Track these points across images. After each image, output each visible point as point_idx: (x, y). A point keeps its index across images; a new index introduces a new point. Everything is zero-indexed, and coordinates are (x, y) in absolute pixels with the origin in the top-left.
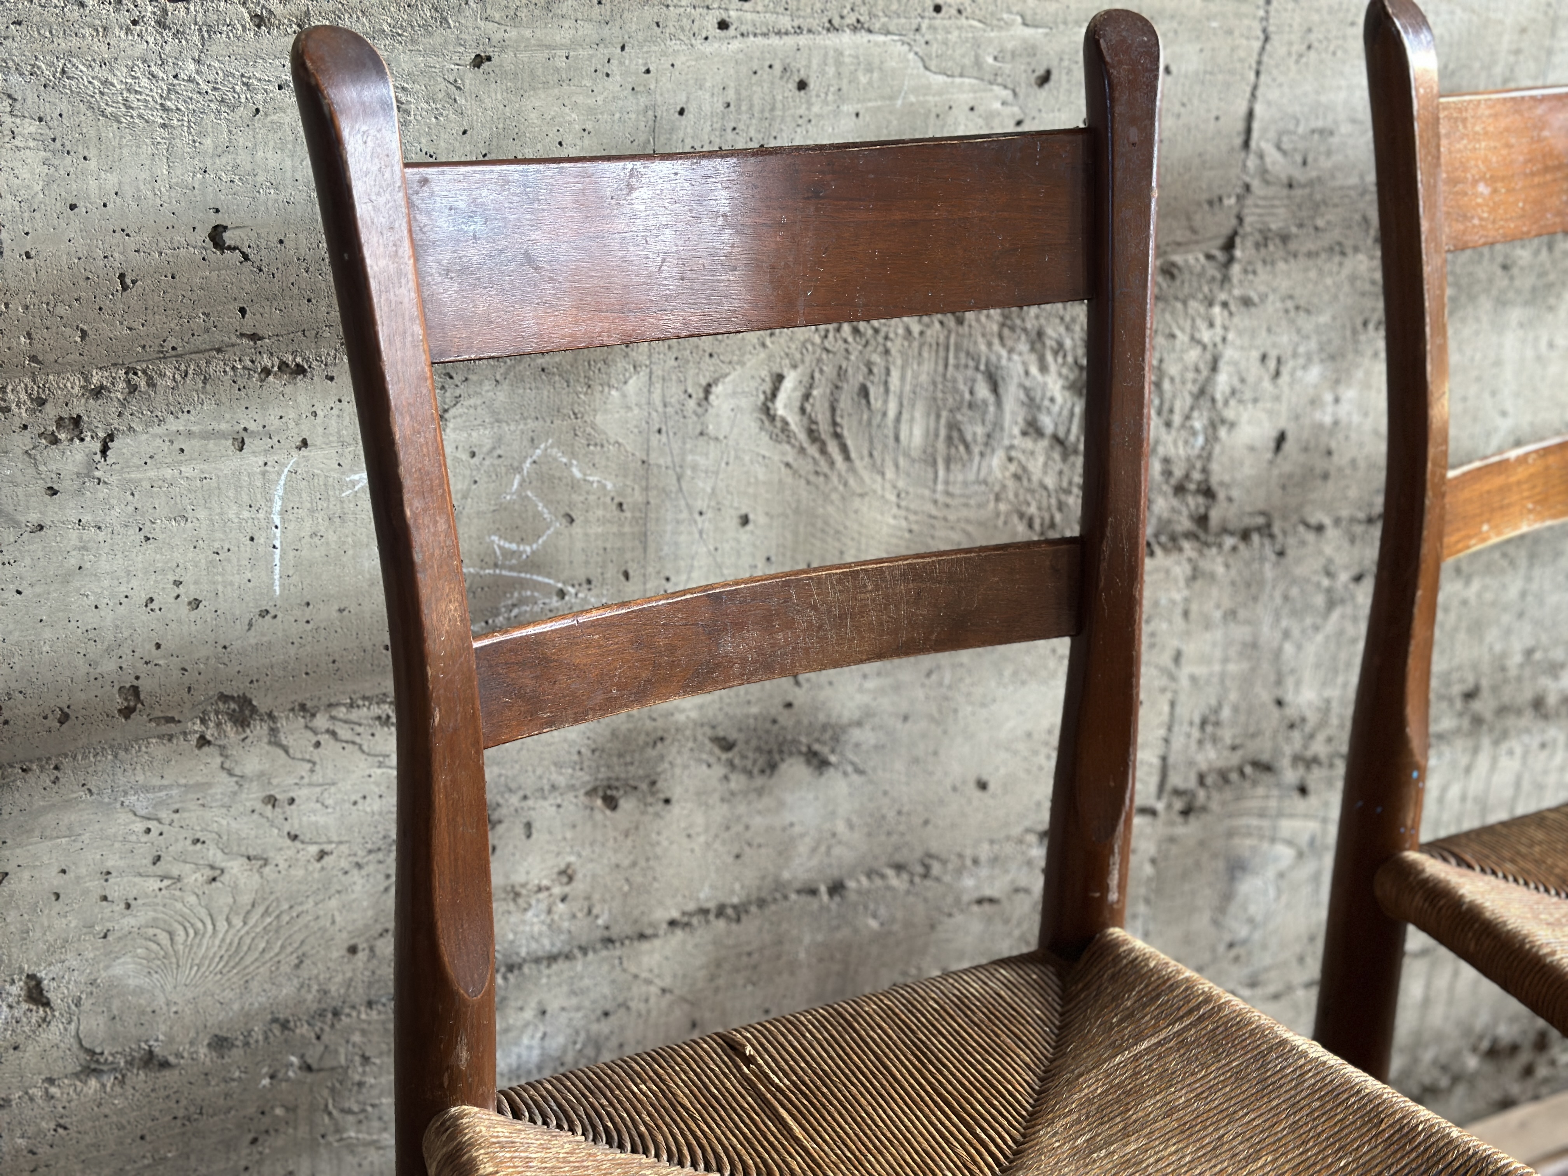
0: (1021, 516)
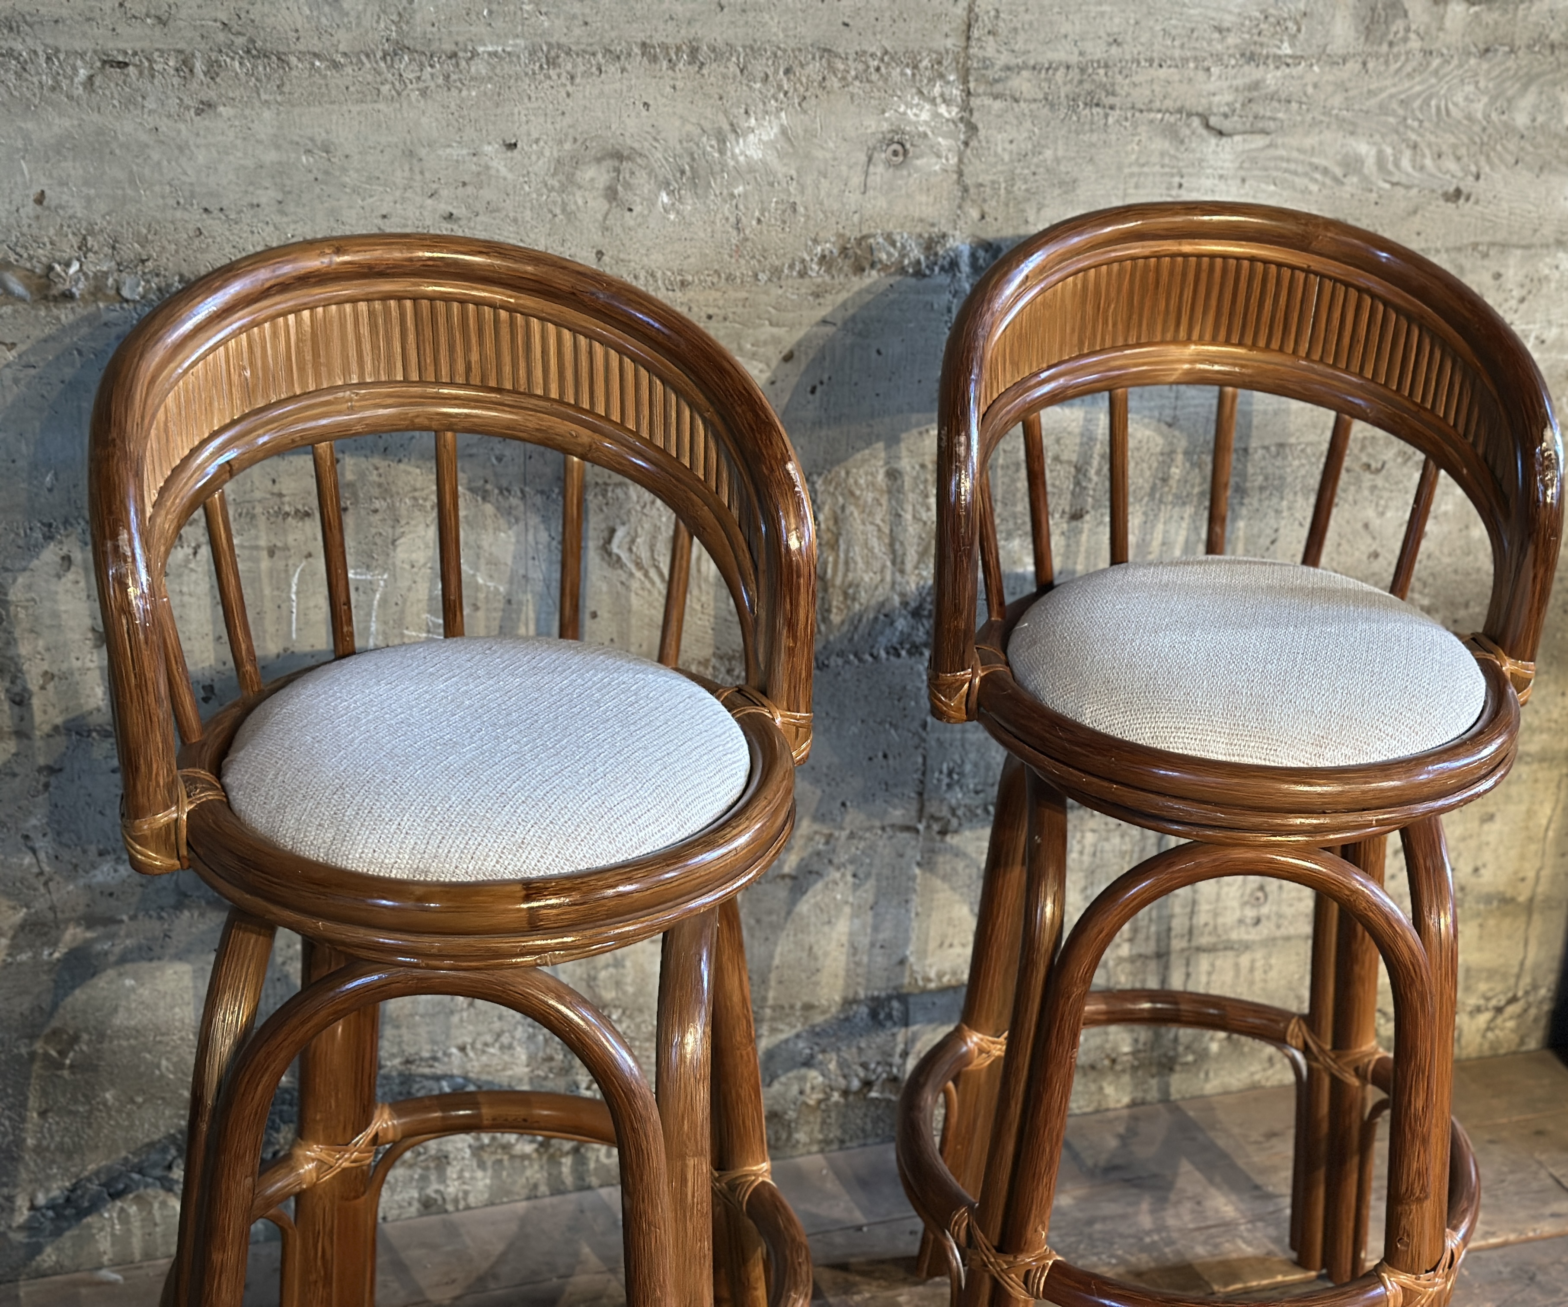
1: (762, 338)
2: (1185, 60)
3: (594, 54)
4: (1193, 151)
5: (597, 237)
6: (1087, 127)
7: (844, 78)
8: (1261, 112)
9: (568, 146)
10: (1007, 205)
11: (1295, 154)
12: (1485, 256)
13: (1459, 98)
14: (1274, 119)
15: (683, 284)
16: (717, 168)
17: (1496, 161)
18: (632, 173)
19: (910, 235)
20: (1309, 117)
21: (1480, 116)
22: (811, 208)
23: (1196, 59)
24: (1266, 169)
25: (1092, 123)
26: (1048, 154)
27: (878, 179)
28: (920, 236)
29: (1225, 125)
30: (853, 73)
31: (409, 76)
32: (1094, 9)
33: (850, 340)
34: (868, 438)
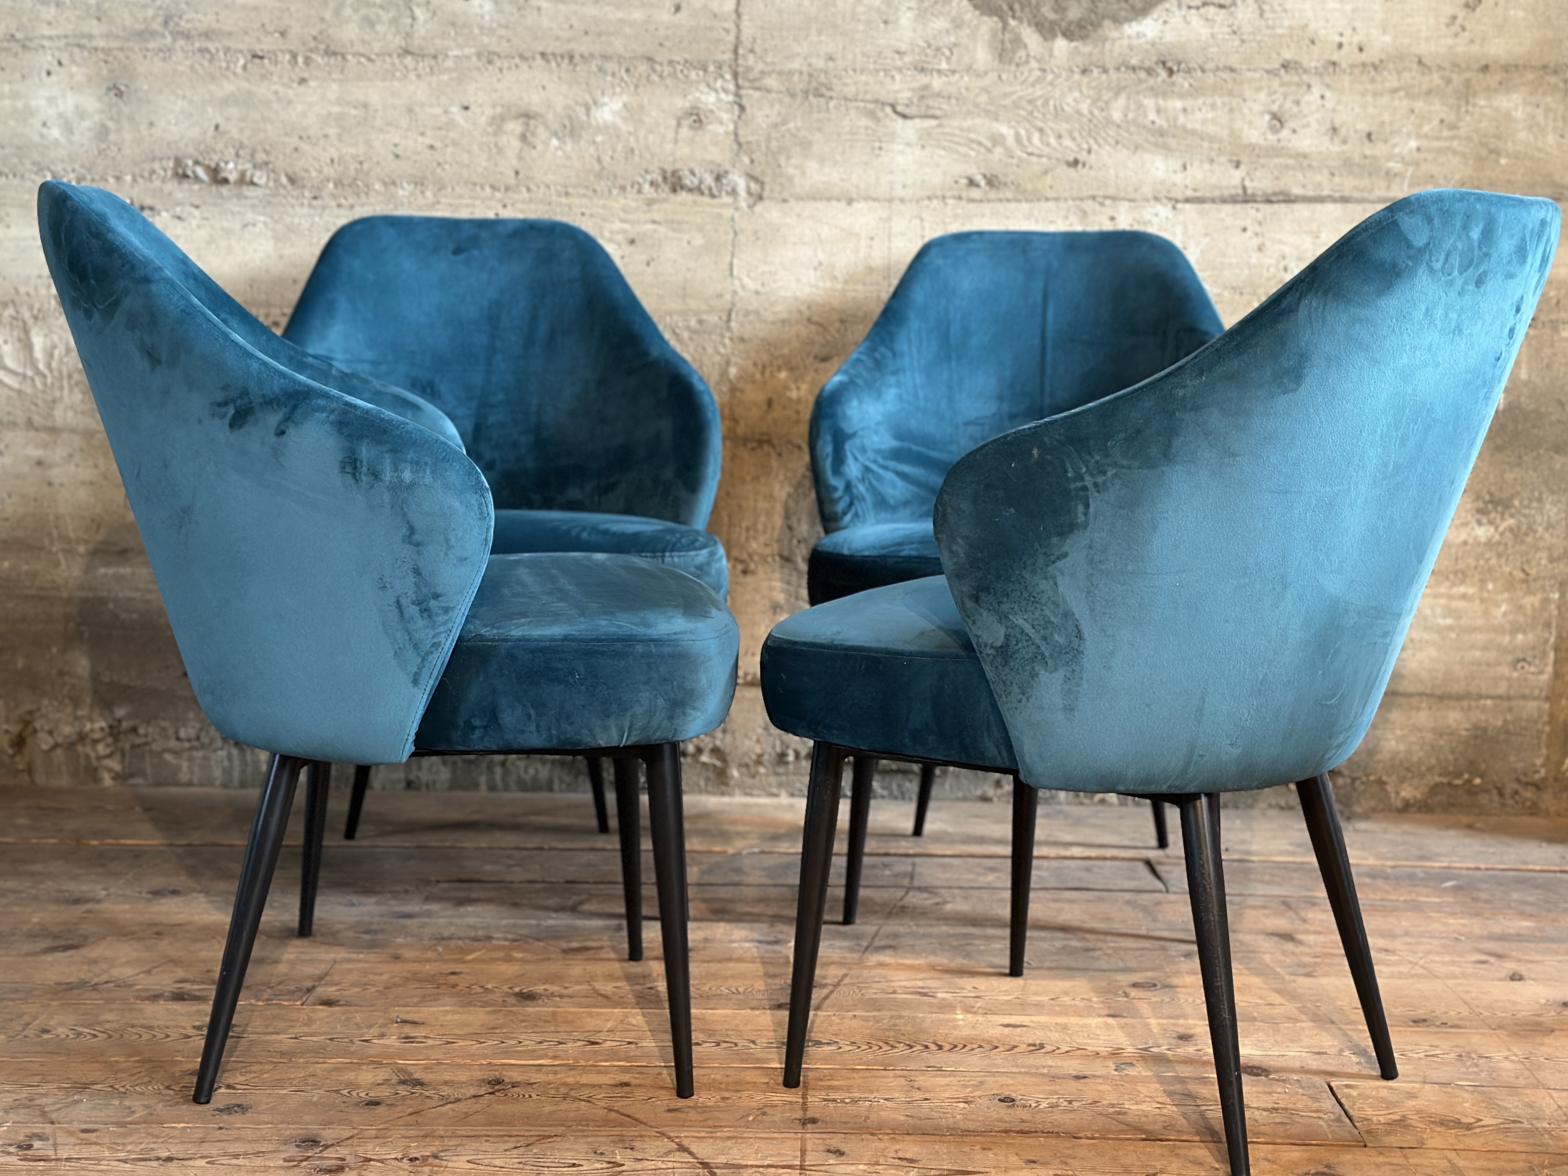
1: (615, 229)
2: (877, 71)
3: (513, 58)
4: (886, 127)
6: (816, 109)
7: (661, 76)
8: (931, 103)
9: (498, 109)
10: (767, 156)
11: (957, 132)
12: (1102, 204)
13: (1069, 99)
14: (939, 109)
15: (566, 193)
16: (586, 126)
17: (1101, 141)
18: (536, 127)
19: (705, 170)
20: (964, 109)
21: (1085, 111)
22: (643, 151)
23: (885, 70)
24: (938, 140)
25: (819, 107)
26: (791, 125)
27: (684, 136)
28: (712, 172)
29: (907, 111)
30: (666, 73)
31: (411, 67)
32: (814, 39)
33: (670, 234)
34: (684, 297)
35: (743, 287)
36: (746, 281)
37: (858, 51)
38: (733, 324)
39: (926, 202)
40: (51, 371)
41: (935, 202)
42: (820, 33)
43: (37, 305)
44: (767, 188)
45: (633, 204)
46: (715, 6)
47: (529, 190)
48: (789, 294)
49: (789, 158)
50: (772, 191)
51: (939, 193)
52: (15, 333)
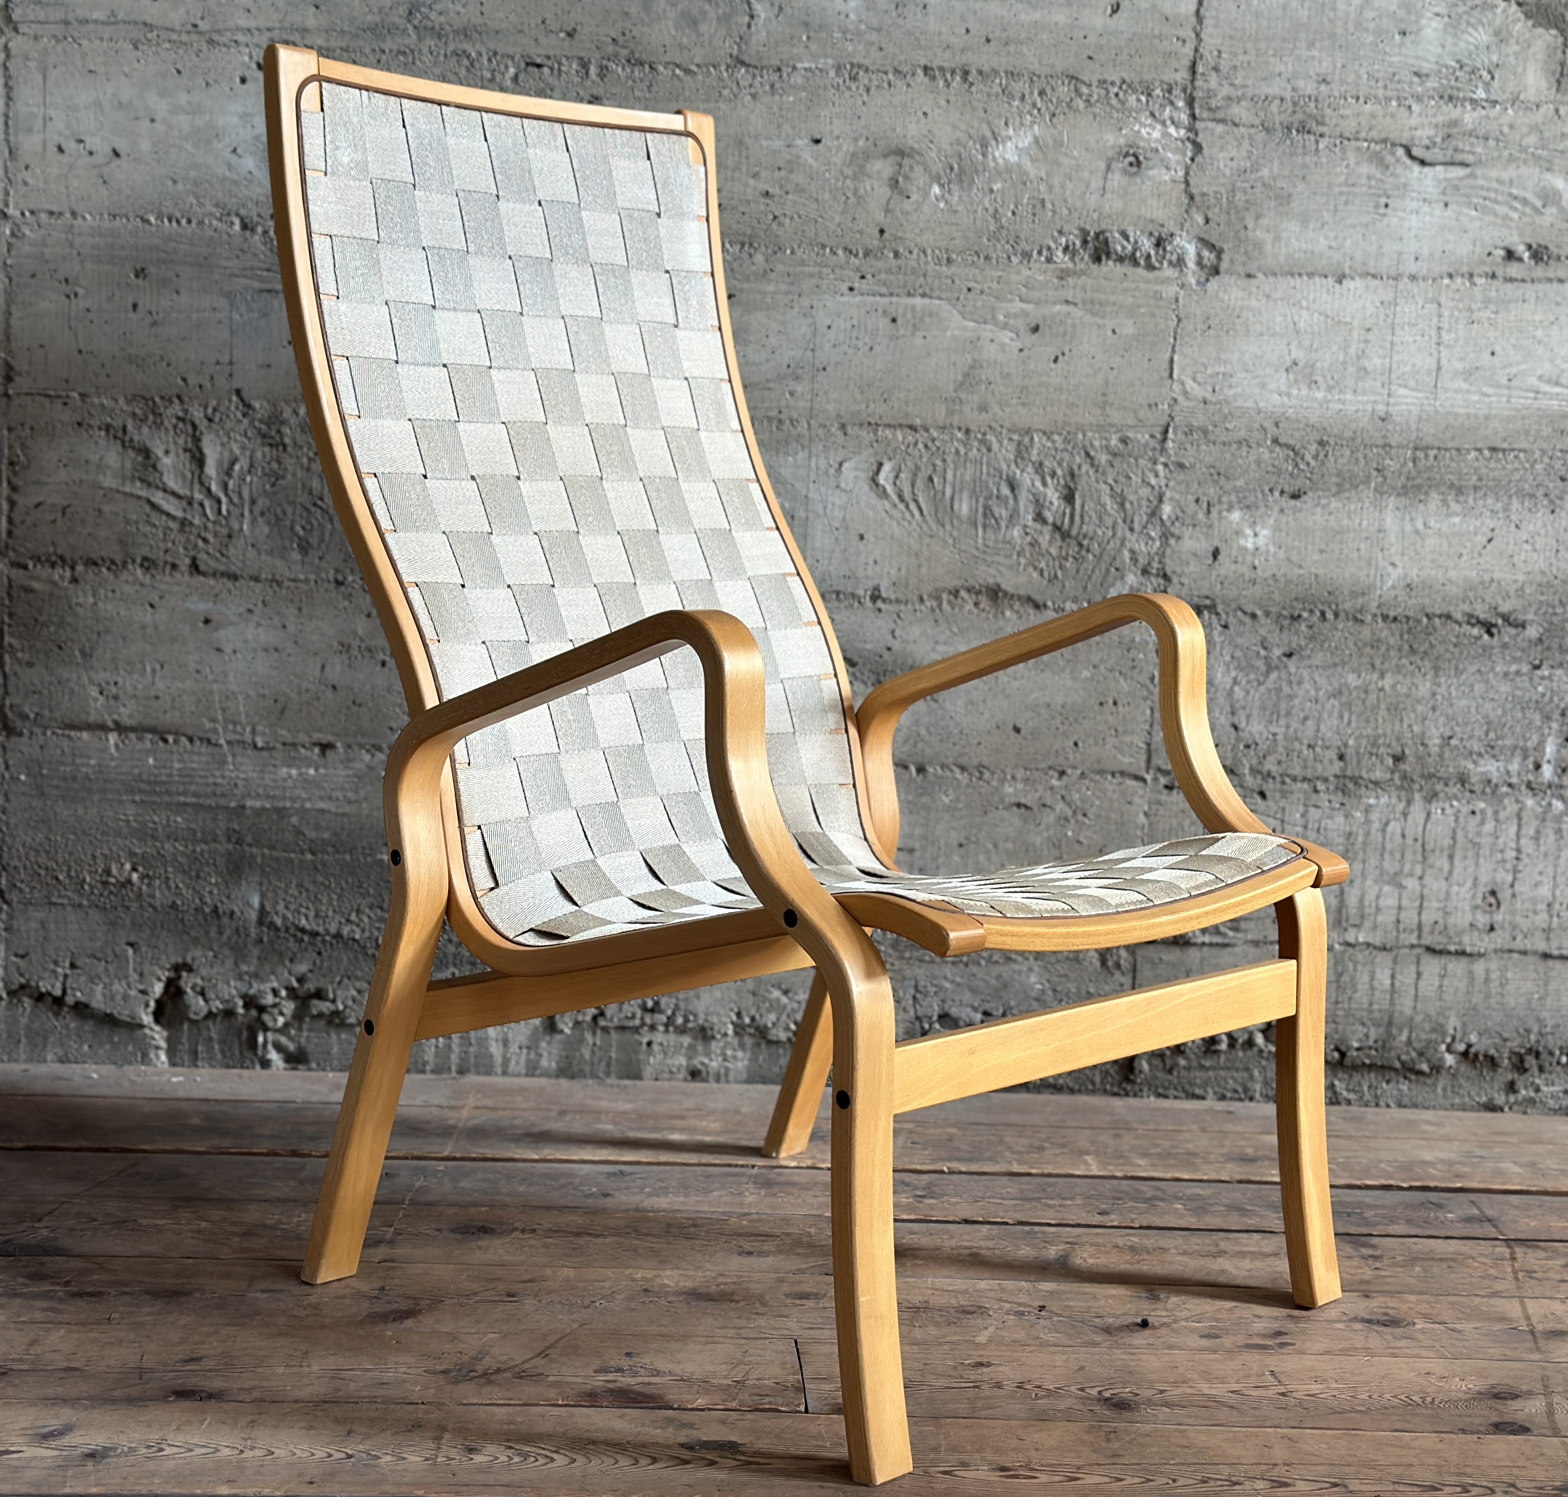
0: (1035, 568)
1: (1013, 311)
2: (1388, 99)
3: (886, 73)
4: (1397, 176)
5: (880, 217)
6: (1300, 151)
7: (1088, 101)
8: (1461, 146)
9: (861, 143)
10: (1228, 213)
11: (1494, 185)
14: (1473, 153)
15: (949, 261)
16: (980, 168)
18: (911, 168)
19: (1142, 232)
20: (1506, 153)
22: (1057, 205)
23: (1398, 99)
24: (1467, 196)
25: (1304, 147)
26: (1265, 172)
27: (1116, 184)
28: (1151, 234)
29: (1427, 156)
30: (1095, 97)
31: (742, 83)
32: (1304, 54)
33: (1088, 319)
34: (1103, 406)
35: (1185, 393)
36: (1190, 384)
37: (1363, 71)
38: (1170, 444)
39: (1446, 281)
40: (227, 494)
41: (1459, 280)
42: (1311, 45)
43: (214, 403)
44: (1226, 257)
45: (1041, 278)
46: (1168, 8)
47: (896, 254)
48: (1250, 404)
49: (1258, 217)
50: (1232, 261)
51: (1465, 269)
52: (181, 441)
